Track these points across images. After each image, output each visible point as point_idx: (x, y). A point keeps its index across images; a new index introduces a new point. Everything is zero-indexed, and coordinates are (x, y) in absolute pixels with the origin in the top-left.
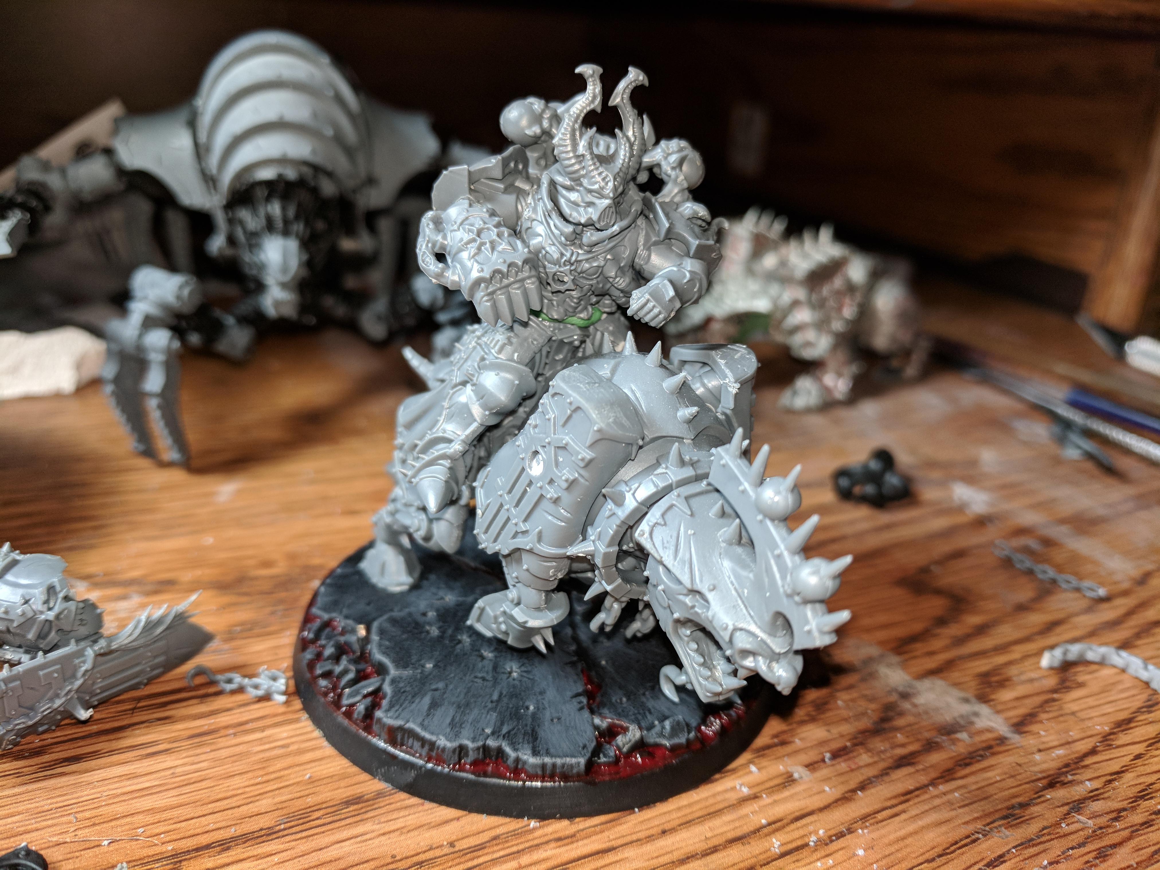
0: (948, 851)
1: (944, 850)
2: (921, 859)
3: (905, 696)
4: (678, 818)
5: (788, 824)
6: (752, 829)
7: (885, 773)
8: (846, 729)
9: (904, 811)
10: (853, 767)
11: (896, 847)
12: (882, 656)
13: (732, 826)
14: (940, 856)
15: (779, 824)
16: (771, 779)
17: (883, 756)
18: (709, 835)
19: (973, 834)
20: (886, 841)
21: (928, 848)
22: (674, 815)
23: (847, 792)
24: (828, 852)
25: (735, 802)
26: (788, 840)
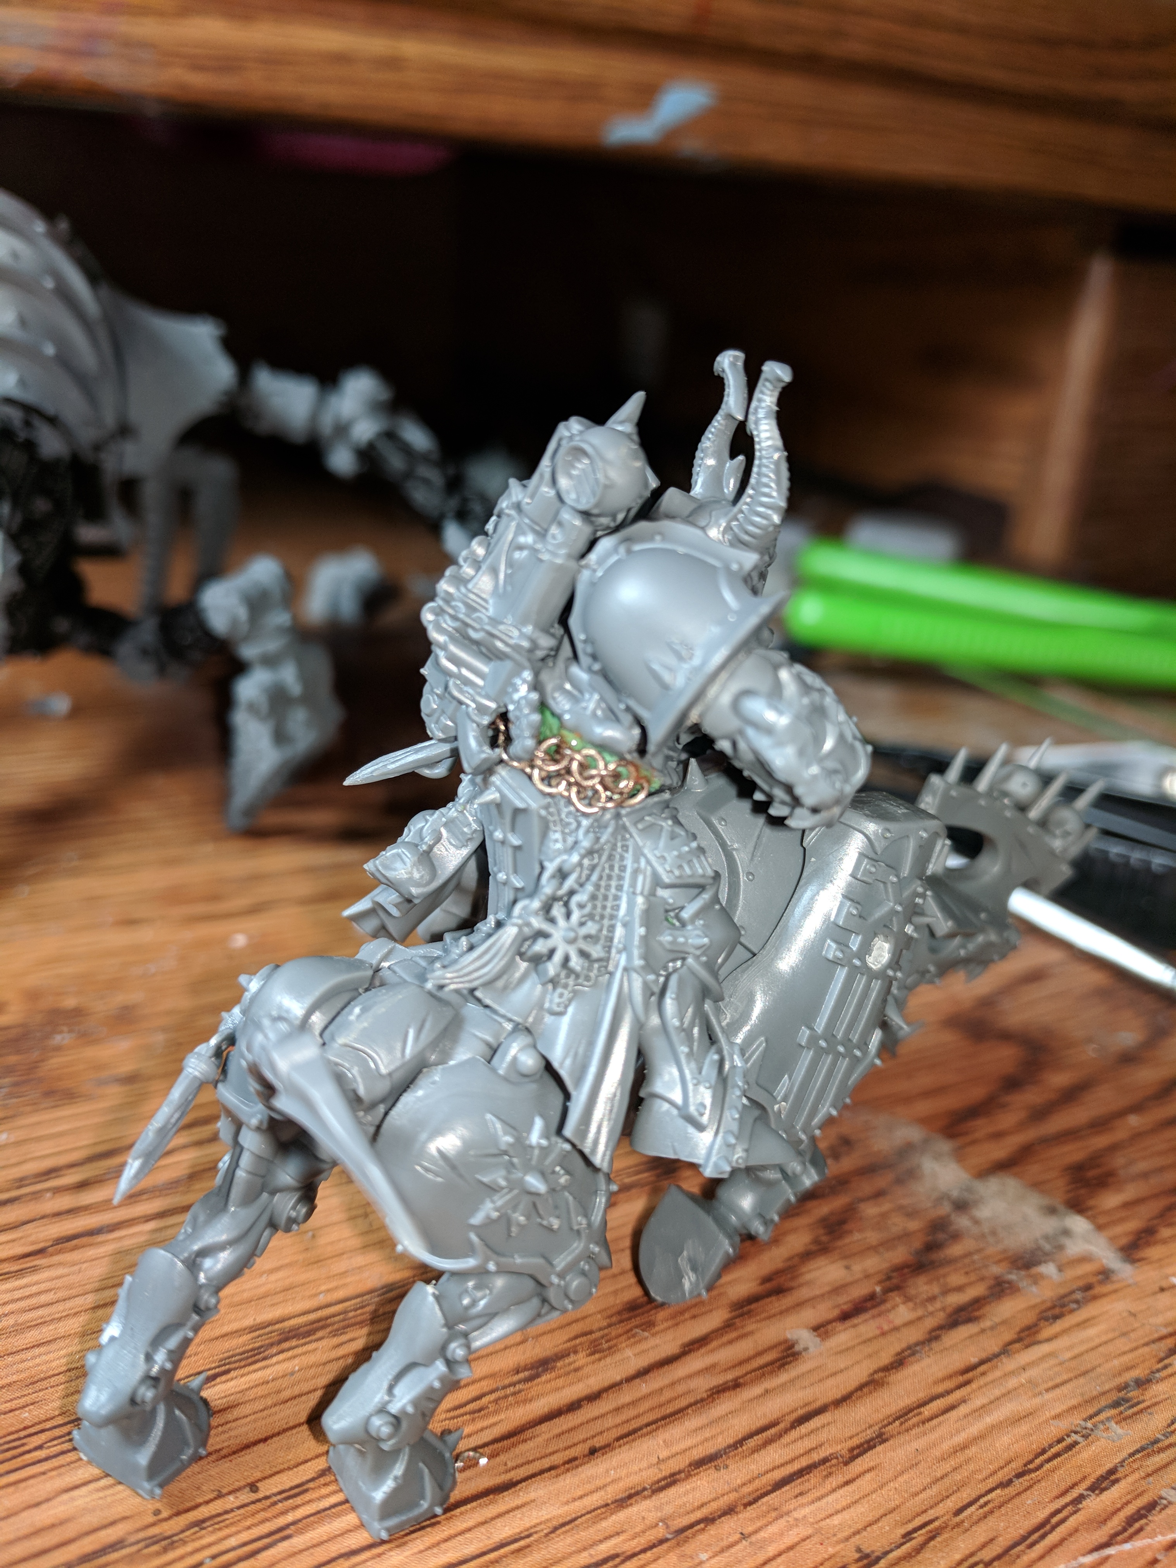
0: (1031, 1466)
1: (1025, 1465)
2: (991, 1482)
3: (961, 1206)
4: (617, 1426)
5: (786, 1431)
6: (731, 1441)
7: (933, 1336)
8: (874, 1263)
9: (964, 1401)
10: (886, 1327)
11: (953, 1463)
12: (926, 1141)
13: (699, 1438)
14: (1019, 1475)
15: (773, 1431)
16: (759, 1354)
17: (931, 1308)
18: (664, 1454)
19: (1068, 1436)
20: (937, 1452)
21: (1002, 1463)
22: (610, 1422)
23: (876, 1372)
24: (848, 1477)
25: (705, 1395)
26: (787, 1458)
